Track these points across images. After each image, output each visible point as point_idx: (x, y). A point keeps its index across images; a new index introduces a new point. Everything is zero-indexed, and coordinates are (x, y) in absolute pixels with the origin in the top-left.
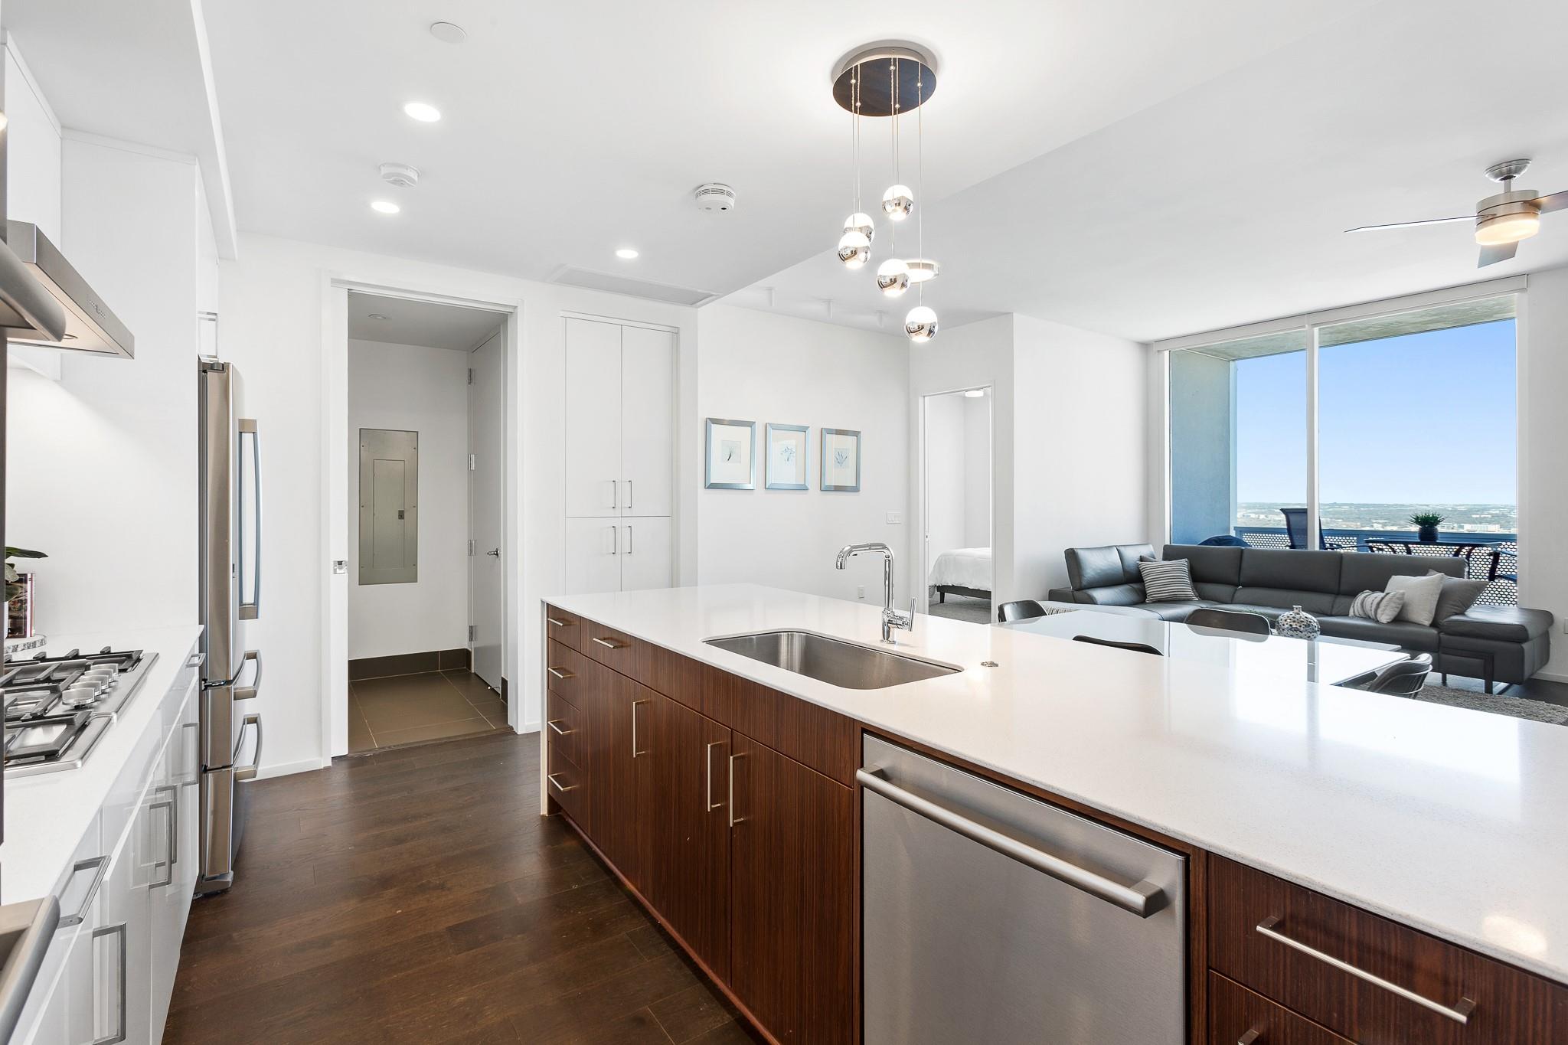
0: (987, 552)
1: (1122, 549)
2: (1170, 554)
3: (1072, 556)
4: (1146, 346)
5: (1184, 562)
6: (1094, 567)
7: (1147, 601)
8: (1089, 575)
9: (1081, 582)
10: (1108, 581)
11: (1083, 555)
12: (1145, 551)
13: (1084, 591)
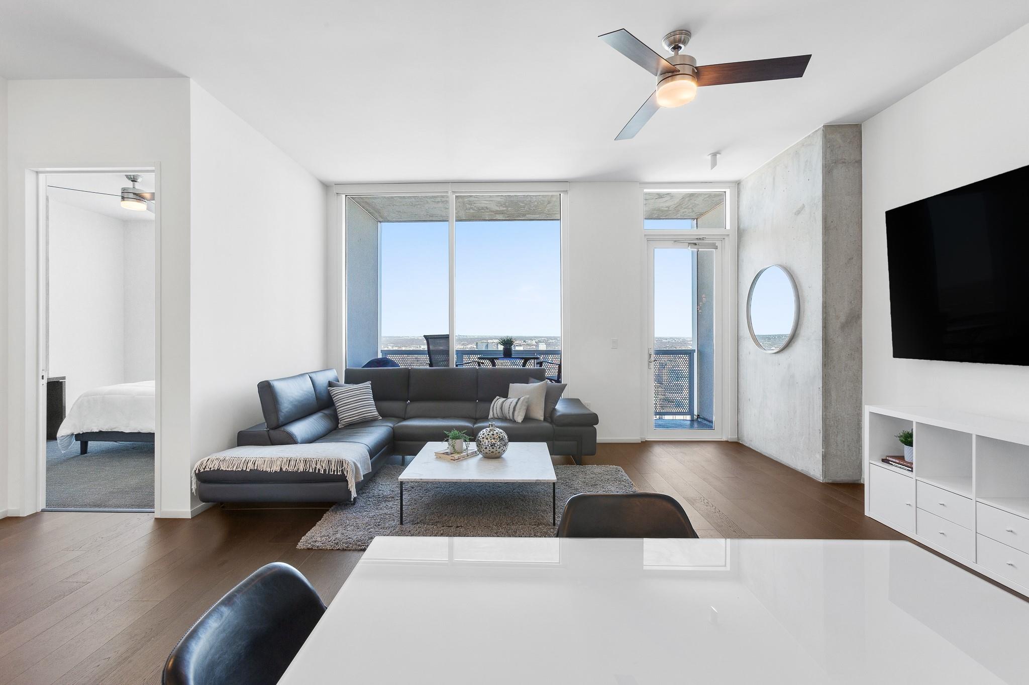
0: (148, 387)
1: (313, 375)
2: (352, 377)
3: (266, 390)
4: (327, 187)
5: (368, 384)
6: (291, 399)
7: (340, 426)
8: (286, 410)
9: (278, 419)
10: (303, 412)
11: (279, 386)
12: (331, 375)
13: (282, 429)
